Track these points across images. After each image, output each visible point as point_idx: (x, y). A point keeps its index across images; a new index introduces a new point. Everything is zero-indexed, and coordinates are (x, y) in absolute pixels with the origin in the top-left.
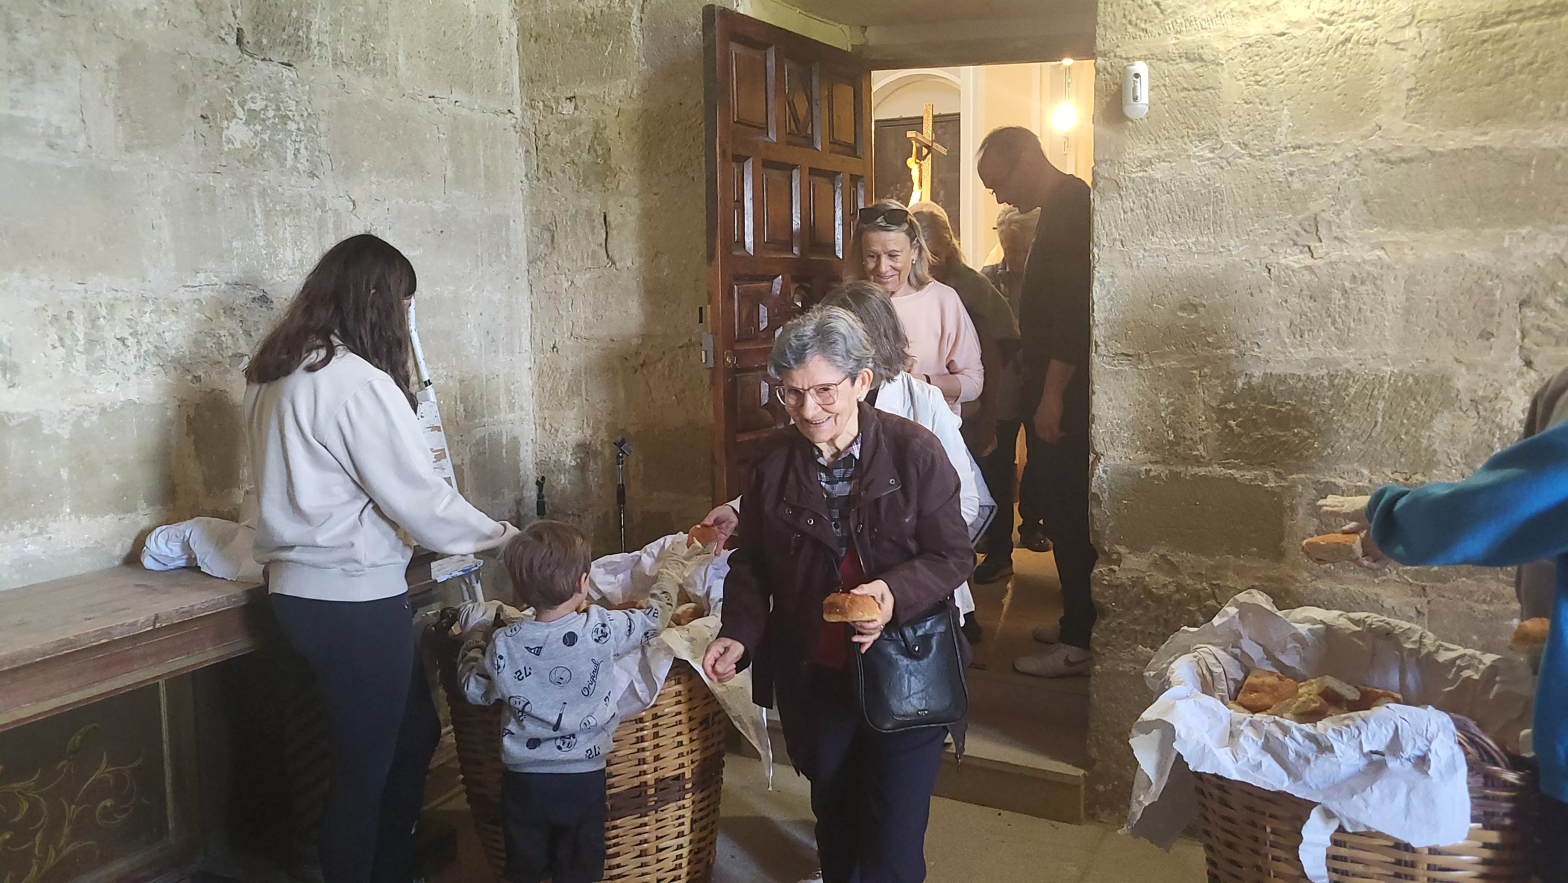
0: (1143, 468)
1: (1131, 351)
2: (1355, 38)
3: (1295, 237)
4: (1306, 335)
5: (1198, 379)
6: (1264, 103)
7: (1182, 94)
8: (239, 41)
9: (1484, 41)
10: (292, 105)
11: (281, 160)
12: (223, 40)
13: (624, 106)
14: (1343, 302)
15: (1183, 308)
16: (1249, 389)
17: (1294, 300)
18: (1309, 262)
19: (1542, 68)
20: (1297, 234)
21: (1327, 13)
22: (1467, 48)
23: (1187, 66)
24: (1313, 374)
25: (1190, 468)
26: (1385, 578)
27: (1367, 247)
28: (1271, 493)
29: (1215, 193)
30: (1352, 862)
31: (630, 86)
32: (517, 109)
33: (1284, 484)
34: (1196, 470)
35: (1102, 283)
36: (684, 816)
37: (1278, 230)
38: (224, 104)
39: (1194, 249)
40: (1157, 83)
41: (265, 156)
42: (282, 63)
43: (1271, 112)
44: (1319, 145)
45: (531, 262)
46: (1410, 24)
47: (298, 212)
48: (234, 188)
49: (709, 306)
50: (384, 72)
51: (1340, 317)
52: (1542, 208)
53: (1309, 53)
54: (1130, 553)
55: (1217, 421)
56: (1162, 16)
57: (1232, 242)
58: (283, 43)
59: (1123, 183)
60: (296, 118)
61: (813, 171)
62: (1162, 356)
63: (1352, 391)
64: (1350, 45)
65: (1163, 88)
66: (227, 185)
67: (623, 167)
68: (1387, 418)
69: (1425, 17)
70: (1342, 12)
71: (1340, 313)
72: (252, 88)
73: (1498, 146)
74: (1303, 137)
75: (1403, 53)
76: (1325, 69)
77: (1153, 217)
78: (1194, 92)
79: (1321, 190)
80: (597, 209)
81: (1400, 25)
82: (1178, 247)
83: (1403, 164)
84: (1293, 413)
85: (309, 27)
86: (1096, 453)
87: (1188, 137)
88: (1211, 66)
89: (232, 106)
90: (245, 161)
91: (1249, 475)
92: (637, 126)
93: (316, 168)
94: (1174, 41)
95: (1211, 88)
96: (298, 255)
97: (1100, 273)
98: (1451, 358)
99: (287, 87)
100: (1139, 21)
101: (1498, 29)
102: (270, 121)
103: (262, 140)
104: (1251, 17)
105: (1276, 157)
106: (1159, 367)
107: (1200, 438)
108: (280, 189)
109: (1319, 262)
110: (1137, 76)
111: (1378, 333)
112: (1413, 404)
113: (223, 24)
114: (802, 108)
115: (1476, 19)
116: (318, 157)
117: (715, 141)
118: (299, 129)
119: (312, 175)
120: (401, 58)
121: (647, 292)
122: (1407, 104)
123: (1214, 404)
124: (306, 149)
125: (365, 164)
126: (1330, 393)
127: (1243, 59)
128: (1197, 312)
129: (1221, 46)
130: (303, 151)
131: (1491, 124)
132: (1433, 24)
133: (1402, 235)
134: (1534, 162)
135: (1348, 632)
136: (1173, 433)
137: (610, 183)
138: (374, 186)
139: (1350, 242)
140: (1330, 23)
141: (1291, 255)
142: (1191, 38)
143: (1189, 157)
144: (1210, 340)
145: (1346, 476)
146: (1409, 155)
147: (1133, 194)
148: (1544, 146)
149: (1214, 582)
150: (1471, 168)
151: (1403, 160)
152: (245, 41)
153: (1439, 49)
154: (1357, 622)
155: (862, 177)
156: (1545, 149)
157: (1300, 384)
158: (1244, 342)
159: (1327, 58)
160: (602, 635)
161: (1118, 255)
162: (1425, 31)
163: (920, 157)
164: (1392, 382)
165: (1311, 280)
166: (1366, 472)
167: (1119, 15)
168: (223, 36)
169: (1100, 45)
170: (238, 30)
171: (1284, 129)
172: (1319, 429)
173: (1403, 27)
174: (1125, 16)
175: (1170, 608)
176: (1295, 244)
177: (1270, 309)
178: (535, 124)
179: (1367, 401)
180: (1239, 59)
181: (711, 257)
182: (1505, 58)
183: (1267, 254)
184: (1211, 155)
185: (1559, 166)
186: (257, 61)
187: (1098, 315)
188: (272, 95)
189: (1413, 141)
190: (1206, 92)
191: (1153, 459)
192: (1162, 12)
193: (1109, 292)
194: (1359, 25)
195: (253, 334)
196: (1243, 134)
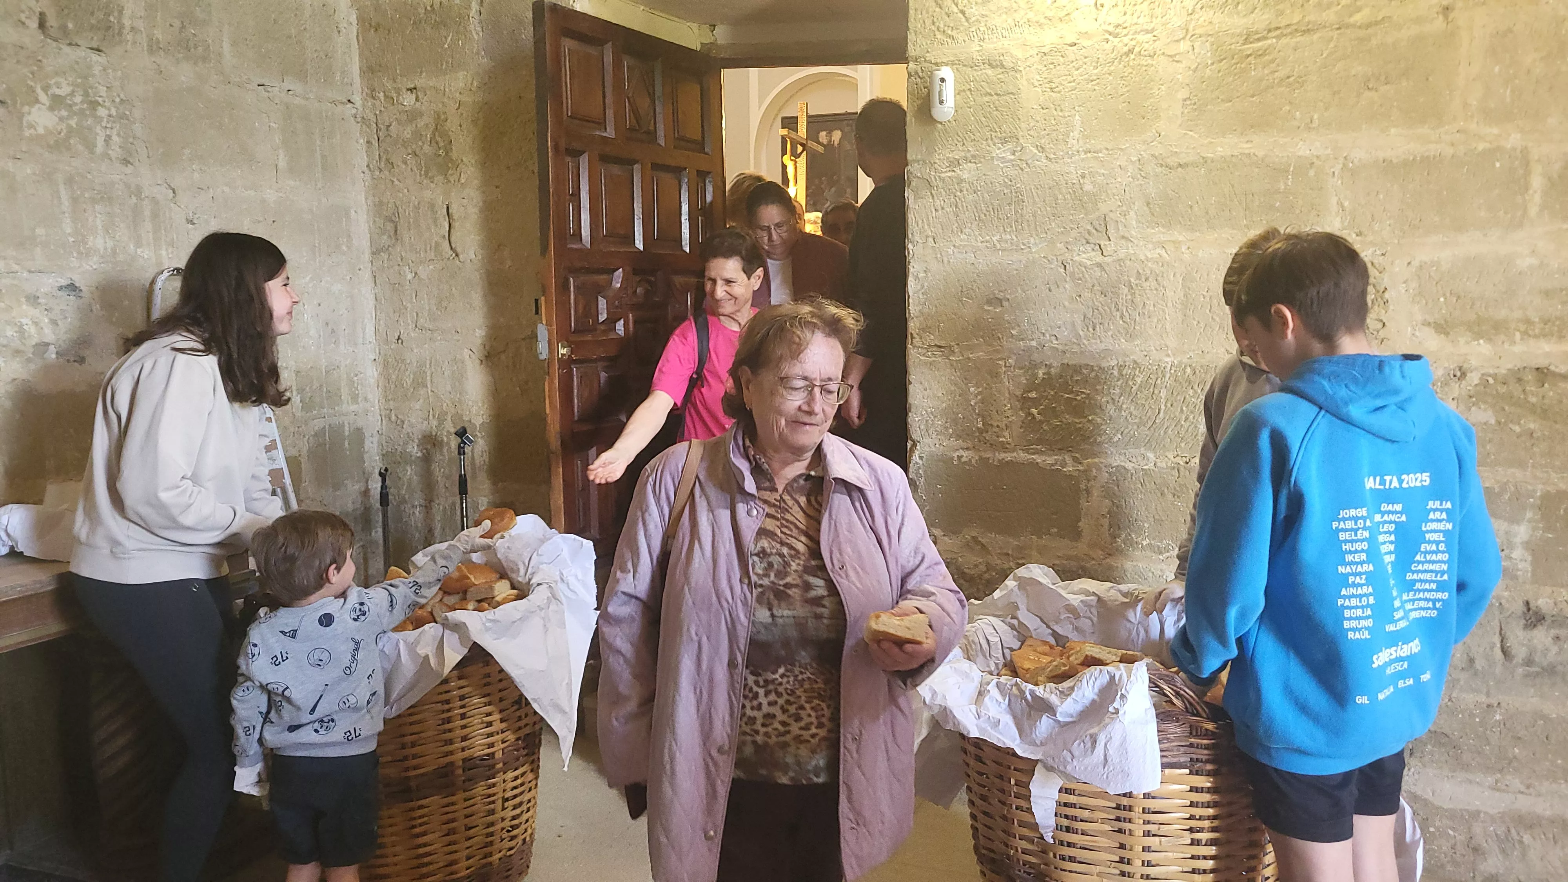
0: (955, 455)
1: (943, 343)
2: (1137, 49)
3: (1087, 236)
4: (1098, 329)
5: (1004, 369)
6: (1058, 109)
7: (987, 99)
8: (42, 25)
9: (1249, 56)
10: (103, 91)
11: (90, 147)
12: (23, 23)
13: (465, 99)
14: (1129, 297)
15: (989, 302)
16: (1048, 380)
17: (1086, 294)
18: (1099, 259)
19: (1298, 82)
20: (1089, 233)
21: (1112, 26)
22: (1233, 61)
23: (990, 72)
24: (1104, 364)
25: (997, 454)
26: (1168, 554)
27: (1150, 246)
28: (1070, 477)
29: (1016, 193)
30: (1080, 808)
31: (470, 80)
32: (357, 99)
33: (1081, 468)
34: (1003, 455)
35: (917, 278)
36: (494, 795)
37: (1072, 229)
38: (24, 90)
39: (998, 246)
40: (963, 87)
41: (72, 141)
42: (91, 49)
43: (1065, 117)
44: (1107, 149)
45: (375, 253)
46: (1184, 38)
47: (110, 199)
48: (34, 174)
49: (543, 298)
50: (205, 59)
51: (1127, 310)
52: (1298, 211)
53: (1097, 62)
54: (944, 535)
55: (1021, 409)
56: (966, 24)
57: (1032, 240)
58: (92, 28)
59: (934, 183)
60: (106, 104)
61: (655, 167)
62: (971, 348)
63: (1139, 380)
64: (1132, 56)
65: (968, 93)
66: (29, 171)
67: (464, 159)
68: (1169, 405)
69: (1197, 32)
70: (1124, 26)
71: (1127, 307)
72: (57, 74)
73: (1261, 154)
74: (1093, 142)
75: (1179, 65)
76: (1111, 78)
77: (962, 216)
78: (996, 97)
79: (1109, 192)
80: (440, 200)
81: (1176, 38)
82: (985, 244)
83: (1180, 169)
84: (1087, 401)
85: (121, 12)
86: (913, 441)
87: (992, 139)
88: (1011, 73)
89: (34, 91)
90: (49, 146)
91: (1050, 460)
92: (478, 119)
93: (131, 155)
94: (978, 48)
95: (1012, 93)
96: (110, 244)
97: (914, 268)
98: (1223, 350)
99: (97, 72)
100: (946, 28)
101: (1260, 44)
102: (78, 107)
103: (69, 127)
104: (1045, 27)
105: (1069, 160)
106: (969, 358)
107: (1006, 425)
108: (89, 176)
109: (1108, 260)
110: (943, 80)
111: (1160, 326)
112: (1191, 392)
113: (23, 7)
114: (644, 104)
115: (1240, 35)
116: (132, 144)
117: (547, 135)
118: (110, 116)
119: (126, 162)
120: (226, 47)
121: (490, 284)
122: (1182, 113)
123: (1018, 393)
124: (119, 135)
125: (187, 151)
126: (1119, 383)
127: (1040, 67)
128: (1002, 306)
129: (1019, 54)
130: (115, 138)
131: (1254, 132)
132: (1203, 39)
133: (1179, 235)
134: (1292, 169)
135: (1117, 603)
136: (983, 420)
137: (452, 175)
138: (196, 175)
139: (1135, 241)
140: (1116, 36)
141: (1084, 252)
142: (993, 46)
143: (992, 158)
144: (1014, 332)
145: (1134, 460)
146: (1184, 161)
147: (944, 193)
148: (1300, 154)
149: (1020, 562)
150: (1237, 173)
151: (1180, 165)
152: (48, 24)
153: (1210, 62)
154: (1125, 595)
155: (709, 173)
156: (1300, 157)
157: (1093, 375)
158: (1044, 334)
159: (1112, 68)
160: (360, 613)
161: (931, 251)
162: (1197, 45)
163: (795, 155)
164: (1172, 372)
165: (1101, 276)
166: (1151, 455)
167: (928, 22)
168: (24, 19)
169: (912, 51)
170: (40, 14)
171: (1076, 133)
172: (1111, 417)
173: (1177, 41)
174: (934, 23)
175: (980, 587)
176: (1088, 242)
177: (1066, 304)
178: (375, 114)
179: (1151, 390)
180: (1036, 66)
181: (544, 250)
182: (1266, 72)
183: (1062, 252)
184: (1012, 157)
185: (1312, 173)
186: (61, 46)
187: (913, 308)
188: (79, 81)
189: (1187, 148)
190: (1007, 98)
191: (965, 445)
192: (967, 20)
193: (923, 286)
194: (1141, 38)
195: (60, 323)
196: (1040, 137)
